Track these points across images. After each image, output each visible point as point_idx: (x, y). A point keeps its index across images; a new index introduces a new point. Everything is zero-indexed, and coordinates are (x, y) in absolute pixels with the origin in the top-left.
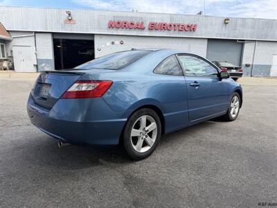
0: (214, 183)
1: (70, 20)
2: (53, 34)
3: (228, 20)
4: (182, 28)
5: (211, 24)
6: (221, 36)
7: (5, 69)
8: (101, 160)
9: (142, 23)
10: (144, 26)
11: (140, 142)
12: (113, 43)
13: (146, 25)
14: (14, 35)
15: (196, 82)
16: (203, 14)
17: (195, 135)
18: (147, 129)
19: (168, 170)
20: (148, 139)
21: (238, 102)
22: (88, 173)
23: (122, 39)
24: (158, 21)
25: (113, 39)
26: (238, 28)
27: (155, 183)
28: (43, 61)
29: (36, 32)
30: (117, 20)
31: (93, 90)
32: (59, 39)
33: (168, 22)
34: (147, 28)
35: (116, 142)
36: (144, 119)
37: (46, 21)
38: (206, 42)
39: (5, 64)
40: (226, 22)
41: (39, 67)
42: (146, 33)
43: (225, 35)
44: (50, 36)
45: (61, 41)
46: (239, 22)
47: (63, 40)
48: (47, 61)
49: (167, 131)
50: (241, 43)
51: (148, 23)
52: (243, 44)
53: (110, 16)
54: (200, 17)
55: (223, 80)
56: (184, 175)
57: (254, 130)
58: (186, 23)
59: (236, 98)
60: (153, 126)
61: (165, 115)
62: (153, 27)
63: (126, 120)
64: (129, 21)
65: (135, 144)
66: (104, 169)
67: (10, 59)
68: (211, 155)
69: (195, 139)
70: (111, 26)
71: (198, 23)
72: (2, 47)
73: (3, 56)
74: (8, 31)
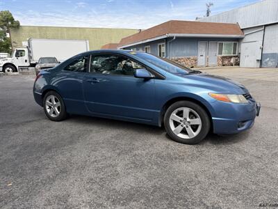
7: (232, 65)
15: (95, 79)
28: (268, 55)
41: (263, 62)
72: (235, 45)
73: (234, 53)
74: (242, 30)
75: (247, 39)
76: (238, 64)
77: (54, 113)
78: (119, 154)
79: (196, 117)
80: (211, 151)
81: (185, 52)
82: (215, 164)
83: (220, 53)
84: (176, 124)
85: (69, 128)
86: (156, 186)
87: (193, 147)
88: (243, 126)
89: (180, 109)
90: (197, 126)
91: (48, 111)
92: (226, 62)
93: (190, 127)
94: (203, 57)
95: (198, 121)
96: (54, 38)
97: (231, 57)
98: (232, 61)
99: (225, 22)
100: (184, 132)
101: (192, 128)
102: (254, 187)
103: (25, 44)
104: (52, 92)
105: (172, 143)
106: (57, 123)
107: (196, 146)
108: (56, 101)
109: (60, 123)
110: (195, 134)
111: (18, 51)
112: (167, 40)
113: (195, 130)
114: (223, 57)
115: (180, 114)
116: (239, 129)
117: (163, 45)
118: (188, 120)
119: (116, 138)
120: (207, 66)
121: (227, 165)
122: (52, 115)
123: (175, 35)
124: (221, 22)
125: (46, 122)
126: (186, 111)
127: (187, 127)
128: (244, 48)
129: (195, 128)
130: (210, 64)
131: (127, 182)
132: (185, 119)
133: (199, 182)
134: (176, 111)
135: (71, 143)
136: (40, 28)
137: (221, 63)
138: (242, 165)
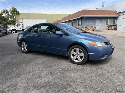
14: (120, 15)
15: (40, 35)
72: (114, 20)
73: (114, 24)
74: (118, 13)
75: (120, 17)
76: (116, 29)
77: (25, 50)
78: (46, 68)
79: (82, 53)
80: (88, 68)
81: (90, 24)
82: (87, 74)
83: (107, 24)
84: (74, 55)
85: (30, 56)
86: (56, 82)
87: (80, 66)
88: (104, 57)
89: (75, 49)
90: (83, 56)
91: (23, 49)
92: (110, 28)
93: (79, 57)
94: (99, 26)
95: (82, 54)
96: (33, 18)
97: (112, 26)
98: (113, 28)
99: (109, 10)
100: (77, 59)
101: (80, 57)
102: (101, 85)
103: (21, 21)
104: (24, 41)
105: (71, 64)
106: (26, 54)
107: (82, 66)
108: (26, 45)
109: (27, 54)
110: (82, 60)
111: (17, 24)
112: (82, 18)
113: (81, 59)
114: (108, 26)
115: (75, 51)
116: (101, 59)
117: (80, 21)
118: (79, 54)
119: (48, 61)
121: (93, 75)
122: (24, 51)
123: (85, 16)
124: (108, 10)
125: (21, 54)
126: (78, 50)
127: (78, 57)
128: (118, 22)
129: (81, 57)
130: (102, 29)
131: (44, 80)
132: (77, 53)
133: (76, 81)
134: (73, 50)
135: (28, 62)
136: (28, 14)
137: (107, 28)
138: (100, 75)
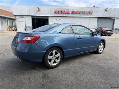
0: (79, 80)
1: (39, 10)
2: (32, 16)
3: (107, 9)
4: (86, 13)
5: (99, 11)
6: (104, 16)
7: (13, 31)
8: (37, 68)
9: (69, 11)
10: (69, 12)
11: (53, 61)
12: (56, 20)
13: (70, 12)
14: (17, 17)
15: (80, 37)
16: (96, 7)
17: (80, 59)
18: (55, 56)
19: (62, 73)
20: (56, 60)
21: (103, 46)
22: (30, 73)
23: (60, 18)
24: (75, 10)
25: (56, 18)
26: (112, 12)
27: (54, 78)
28: (28, 27)
29: (25, 16)
30: (58, 10)
31: (31, 40)
32: (35, 19)
33: (80, 11)
34: (70, 14)
35: (41, 61)
36: (54, 52)
37: (29, 11)
38: (97, 19)
39: (13, 29)
40: (106, 10)
41: (26, 30)
42: (70, 15)
43: (105, 15)
44: (31, 17)
45: (36, 19)
46: (112, 10)
47: (37, 19)
48: (29, 27)
49: (65, 57)
50: (113, 19)
51: (71, 11)
52: (114, 20)
53: (55, 9)
54: (94, 8)
55: (95, 36)
56: (67, 75)
57: (108, 58)
58: (88, 11)
59: (102, 44)
60: (59, 55)
61: (64, 50)
62: (73, 13)
63: (45, 52)
64: (63, 10)
65: (50, 62)
66: (37, 71)
67: (15, 27)
68: (83, 68)
69: (80, 61)
70: (55, 13)
71: (94, 11)
75: (18, 20)
92: (11, 29)
120: (3, 31)
130: (4, 30)
137: (9, 29)
